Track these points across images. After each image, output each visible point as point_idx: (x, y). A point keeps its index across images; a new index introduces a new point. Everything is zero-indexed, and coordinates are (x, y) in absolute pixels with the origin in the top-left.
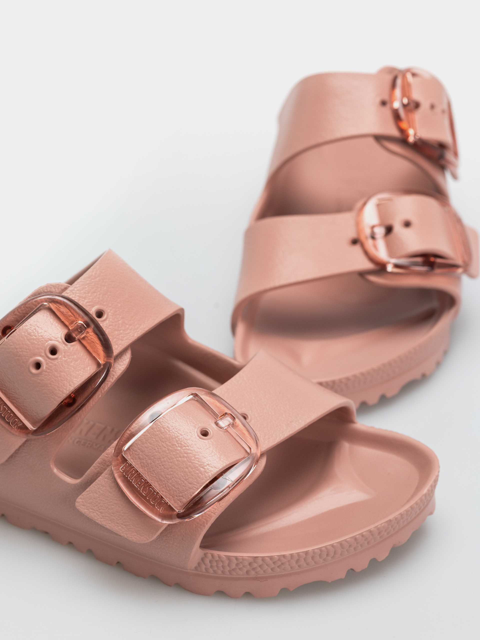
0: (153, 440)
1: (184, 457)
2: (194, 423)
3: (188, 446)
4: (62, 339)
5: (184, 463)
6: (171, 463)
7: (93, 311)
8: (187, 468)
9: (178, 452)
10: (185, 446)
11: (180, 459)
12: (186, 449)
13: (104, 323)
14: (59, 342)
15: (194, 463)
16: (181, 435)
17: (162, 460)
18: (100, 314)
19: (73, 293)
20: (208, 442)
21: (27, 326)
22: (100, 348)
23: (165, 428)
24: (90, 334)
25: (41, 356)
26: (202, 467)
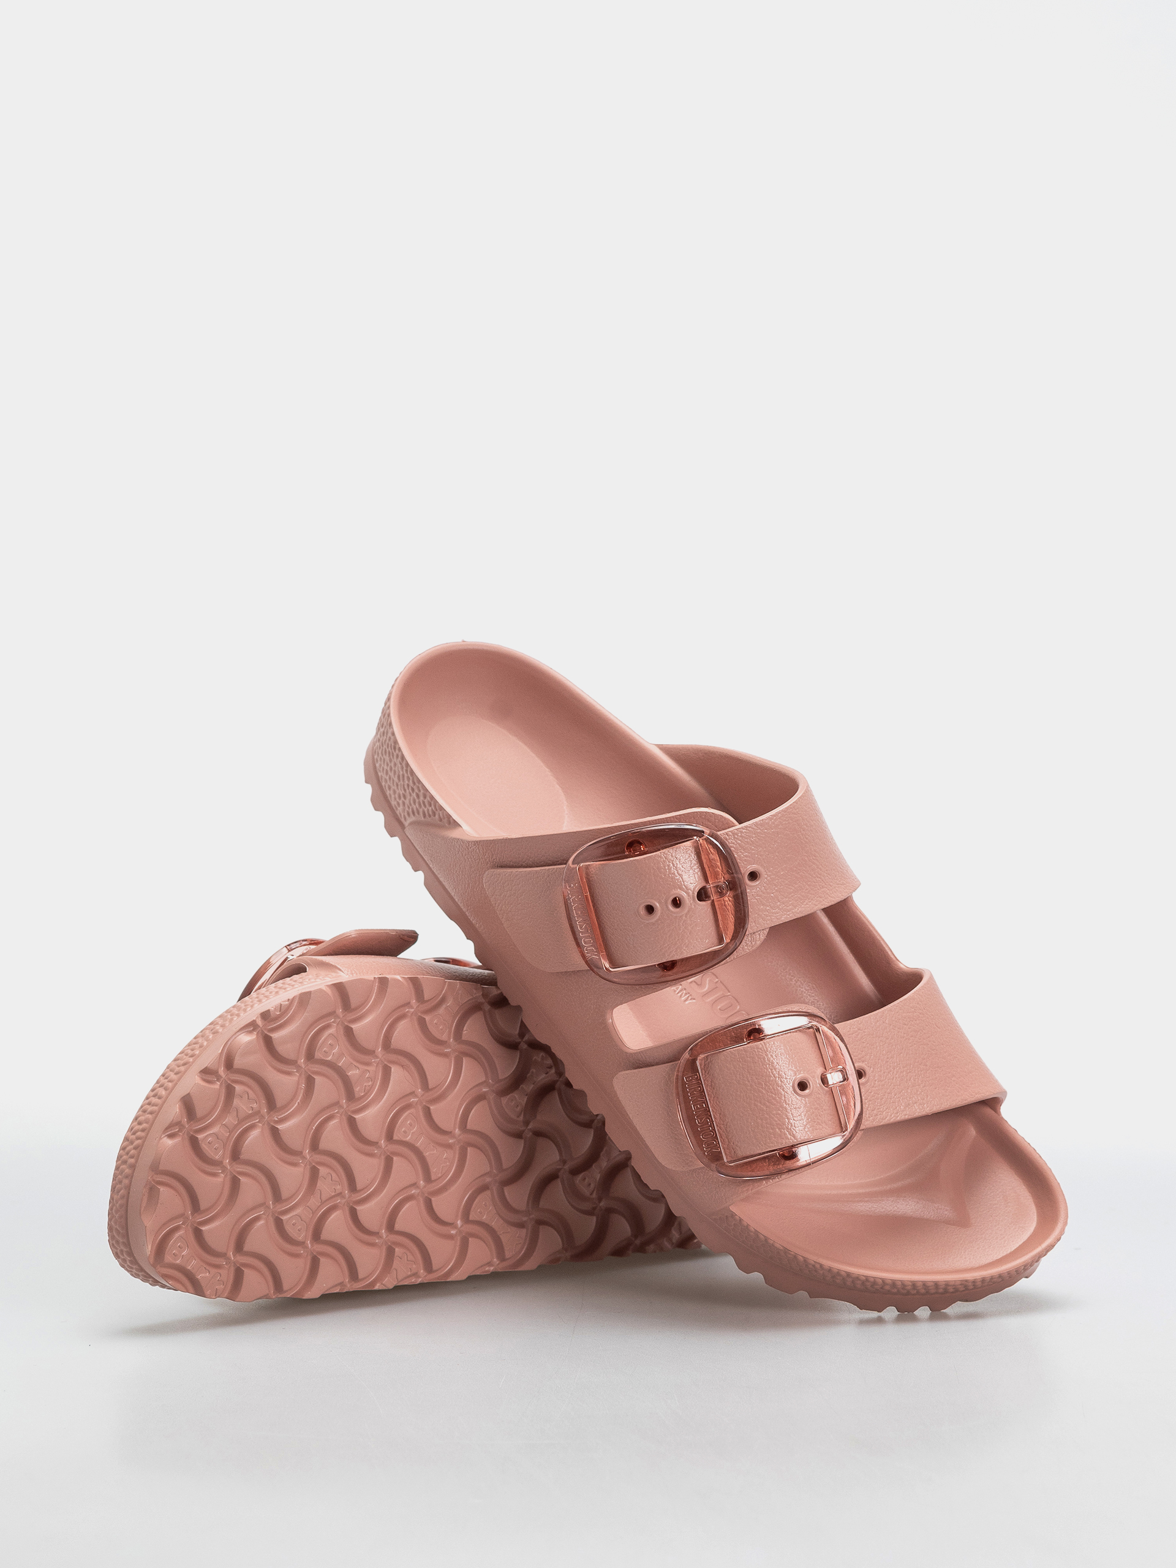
0: (739, 1065)
1: (764, 1104)
2: (796, 1068)
3: (775, 1095)
4: (693, 893)
5: (761, 1112)
6: (747, 1103)
7: (746, 869)
8: (762, 1120)
9: (761, 1095)
10: (772, 1093)
11: (759, 1104)
12: (772, 1096)
13: (753, 890)
14: (689, 896)
15: (773, 1118)
16: (774, 1076)
17: (738, 1093)
18: (753, 876)
19: (734, 837)
20: (802, 1099)
21: (661, 857)
22: (731, 919)
23: (760, 1058)
24: (728, 899)
25: (660, 903)
26: (779, 1129)
